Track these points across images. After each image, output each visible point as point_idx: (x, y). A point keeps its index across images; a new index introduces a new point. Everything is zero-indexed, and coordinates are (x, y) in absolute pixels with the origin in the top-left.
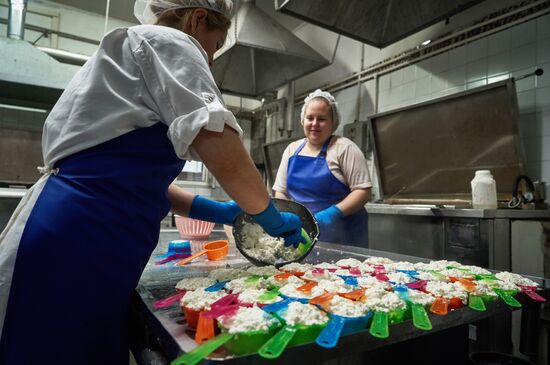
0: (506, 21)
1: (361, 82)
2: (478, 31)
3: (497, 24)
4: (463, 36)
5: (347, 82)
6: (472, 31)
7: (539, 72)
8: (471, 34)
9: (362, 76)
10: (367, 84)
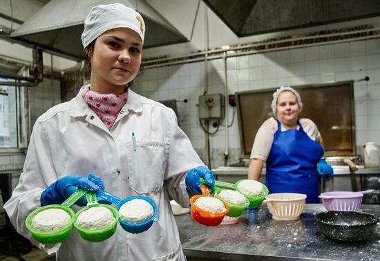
0: (331, 39)
1: (208, 60)
2: (311, 41)
3: (325, 40)
4: (301, 42)
5: (191, 57)
6: (307, 40)
7: (367, 79)
8: (307, 42)
9: (209, 55)
10: (214, 62)
